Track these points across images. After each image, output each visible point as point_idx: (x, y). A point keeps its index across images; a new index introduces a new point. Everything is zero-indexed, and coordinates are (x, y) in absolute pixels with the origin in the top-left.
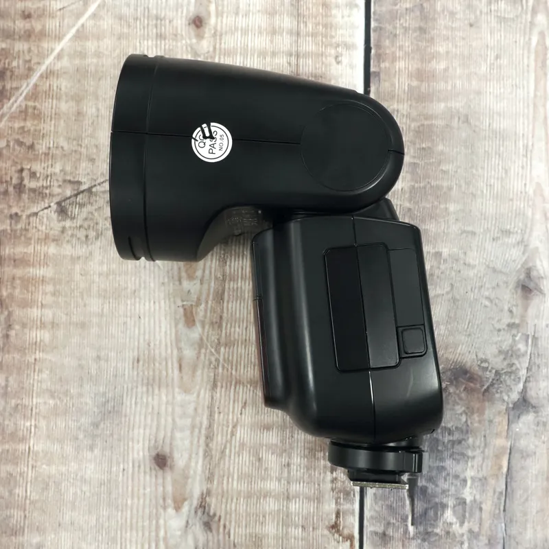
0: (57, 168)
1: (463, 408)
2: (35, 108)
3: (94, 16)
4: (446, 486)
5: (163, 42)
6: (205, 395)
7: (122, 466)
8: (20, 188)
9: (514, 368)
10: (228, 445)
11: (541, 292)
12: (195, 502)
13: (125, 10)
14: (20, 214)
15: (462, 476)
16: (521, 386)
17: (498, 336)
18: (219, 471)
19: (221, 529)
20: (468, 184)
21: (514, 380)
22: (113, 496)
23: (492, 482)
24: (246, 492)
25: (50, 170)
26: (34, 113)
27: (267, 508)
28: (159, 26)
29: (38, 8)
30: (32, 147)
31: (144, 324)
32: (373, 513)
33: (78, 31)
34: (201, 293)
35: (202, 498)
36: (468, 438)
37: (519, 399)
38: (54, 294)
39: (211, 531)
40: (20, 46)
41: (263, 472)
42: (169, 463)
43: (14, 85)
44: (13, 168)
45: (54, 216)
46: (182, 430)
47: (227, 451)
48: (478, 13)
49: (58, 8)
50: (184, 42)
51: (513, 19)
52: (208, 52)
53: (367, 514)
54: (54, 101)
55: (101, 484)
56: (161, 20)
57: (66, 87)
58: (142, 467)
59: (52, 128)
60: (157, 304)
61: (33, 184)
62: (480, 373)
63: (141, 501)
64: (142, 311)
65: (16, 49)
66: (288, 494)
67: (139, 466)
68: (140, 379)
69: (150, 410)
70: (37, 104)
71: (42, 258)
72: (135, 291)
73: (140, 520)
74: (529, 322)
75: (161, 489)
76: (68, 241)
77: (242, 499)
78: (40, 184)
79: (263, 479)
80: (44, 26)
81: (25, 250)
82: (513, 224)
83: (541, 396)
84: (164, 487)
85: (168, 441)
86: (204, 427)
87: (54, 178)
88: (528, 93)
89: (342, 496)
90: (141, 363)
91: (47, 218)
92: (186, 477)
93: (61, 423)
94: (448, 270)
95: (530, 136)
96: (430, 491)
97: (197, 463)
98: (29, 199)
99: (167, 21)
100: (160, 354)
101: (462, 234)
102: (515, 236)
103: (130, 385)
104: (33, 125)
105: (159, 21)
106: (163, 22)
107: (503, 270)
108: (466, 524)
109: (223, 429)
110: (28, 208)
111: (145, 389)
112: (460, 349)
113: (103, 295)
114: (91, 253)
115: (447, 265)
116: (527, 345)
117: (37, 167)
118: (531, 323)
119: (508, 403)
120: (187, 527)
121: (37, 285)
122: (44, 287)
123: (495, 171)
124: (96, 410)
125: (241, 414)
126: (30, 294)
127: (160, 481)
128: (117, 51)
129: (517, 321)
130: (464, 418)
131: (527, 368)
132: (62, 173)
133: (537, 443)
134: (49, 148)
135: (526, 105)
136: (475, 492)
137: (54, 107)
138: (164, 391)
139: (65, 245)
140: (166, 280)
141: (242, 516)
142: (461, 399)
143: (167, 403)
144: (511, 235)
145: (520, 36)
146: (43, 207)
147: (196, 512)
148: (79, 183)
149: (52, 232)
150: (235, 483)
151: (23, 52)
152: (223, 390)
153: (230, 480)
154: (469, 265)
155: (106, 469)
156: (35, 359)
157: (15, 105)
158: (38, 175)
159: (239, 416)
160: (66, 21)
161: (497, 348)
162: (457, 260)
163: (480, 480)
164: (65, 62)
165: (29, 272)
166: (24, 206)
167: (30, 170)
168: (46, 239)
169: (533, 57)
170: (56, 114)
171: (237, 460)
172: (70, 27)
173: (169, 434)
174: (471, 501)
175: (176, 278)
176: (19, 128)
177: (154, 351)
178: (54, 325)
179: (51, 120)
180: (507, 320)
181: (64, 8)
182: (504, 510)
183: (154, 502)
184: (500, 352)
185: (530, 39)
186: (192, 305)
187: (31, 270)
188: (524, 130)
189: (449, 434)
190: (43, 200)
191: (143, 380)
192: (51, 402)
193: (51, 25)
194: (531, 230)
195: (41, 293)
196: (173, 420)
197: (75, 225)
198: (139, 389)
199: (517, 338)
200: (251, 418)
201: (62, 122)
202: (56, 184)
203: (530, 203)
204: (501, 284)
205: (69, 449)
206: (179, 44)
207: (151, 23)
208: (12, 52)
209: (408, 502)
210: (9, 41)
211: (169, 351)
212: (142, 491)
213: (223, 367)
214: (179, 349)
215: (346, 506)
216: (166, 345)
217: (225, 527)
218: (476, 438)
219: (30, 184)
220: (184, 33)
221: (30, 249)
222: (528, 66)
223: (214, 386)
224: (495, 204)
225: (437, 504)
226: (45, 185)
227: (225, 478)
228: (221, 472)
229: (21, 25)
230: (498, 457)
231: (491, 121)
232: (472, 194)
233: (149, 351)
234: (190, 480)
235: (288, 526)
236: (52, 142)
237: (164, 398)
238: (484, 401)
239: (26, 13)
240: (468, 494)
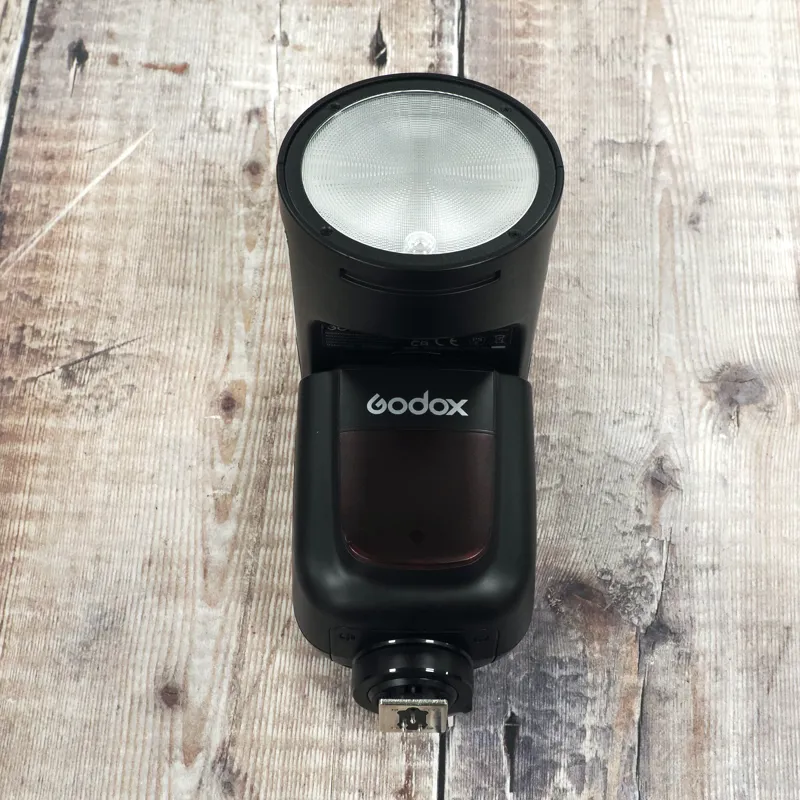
0: (68, 327)
1: (579, 634)
2: (47, 257)
3: (130, 159)
4: (557, 739)
5: (211, 189)
6: (236, 610)
7: (116, 701)
8: (18, 348)
9: (645, 582)
10: (263, 677)
11: (677, 487)
12: (213, 755)
13: (168, 154)
14: (14, 379)
15: (579, 725)
16: (655, 606)
17: (624, 541)
18: (248, 713)
19: (247, 792)
20: (581, 356)
21: (646, 598)
22: (100, 744)
23: (619, 733)
24: (284, 741)
25: (57, 329)
26: (46, 264)
27: (313, 763)
28: (207, 172)
29: (63, 149)
30: (38, 301)
31: (162, 516)
32: (457, 773)
33: (109, 174)
34: (238, 479)
35: (223, 749)
36: (586, 674)
37: (652, 623)
38: (47, 477)
39: (233, 795)
40: (36, 189)
41: (308, 715)
42: (181, 700)
43: (24, 232)
44: (13, 325)
45: (58, 383)
46: (202, 656)
47: (262, 683)
48: (590, 166)
49: (88, 149)
50: (236, 189)
51: (632, 175)
52: (265, 201)
53: (449, 774)
54: (72, 251)
55: (86, 726)
56: (210, 166)
57: (89, 235)
58: (144, 703)
59: (66, 280)
60: (180, 492)
61: (36, 344)
62: (601, 588)
63: (139, 751)
64: (160, 500)
65: (32, 192)
66: (342, 745)
67: (140, 703)
68: (150, 587)
69: (161, 628)
70: (50, 253)
71: (37, 431)
72: (153, 476)
73: (135, 778)
74: (663, 524)
75: (167, 734)
76: (73, 413)
77: (278, 752)
78: (44, 343)
79: (308, 723)
80: (68, 168)
81: (17, 422)
82: (638, 404)
83: (682, 619)
84: (171, 731)
85: (181, 670)
86: (231, 651)
87: (62, 337)
88: (652, 255)
89: (415, 750)
90: (153, 566)
91: (49, 384)
92: (204, 719)
93: (39, 642)
94: (558, 459)
95: (657, 302)
96: (534, 744)
97: (218, 700)
98: (28, 361)
99: (218, 167)
100: (180, 554)
101: (573, 415)
102: (642, 419)
103: (136, 594)
104: (42, 276)
105: (207, 166)
106: (212, 167)
107: (627, 460)
108: (586, 791)
109: (257, 655)
110: (26, 372)
111: (156, 599)
112: (574, 556)
113: (111, 479)
114: (100, 428)
115: (556, 452)
116: (661, 554)
117: (44, 325)
118: (665, 526)
119: (638, 628)
120: (199, 788)
121: (26, 464)
122: (35, 468)
123: (614, 342)
124: (87, 625)
125: (283, 635)
126: (16, 476)
127: (167, 723)
128: (155, 197)
129: (648, 523)
130: (580, 646)
131: (663, 583)
132: (73, 332)
133: (678, 682)
134: (60, 303)
135: (650, 268)
136: (596, 746)
137: (71, 256)
138: (181, 602)
139: (68, 417)
140: (195, 463)
141: (277, 775)
142: (576, 621)
143: (185, 619)
144: (637, 418)
145: (641, 193)
146: (45, 371)
147: (213, 768)
148: (93, 344)
149: (52, 402)
150: (270, 727)
151: (40, 195)
152: (261, 603)
153: (263, 723)
154: (584, 453)
155: (95, 706)
156: (14, 559)
157: (23, 254)
158: (43, 333)
159: (280, 638)
160: (96, 163)
161: (621, 556)
162: (568, 447)
163: (604, 730)
164: (90, 208)
165: (18, 449)
166: (21, 370)
167: (33, 327)
168: (45, 409)
169: (656, 216)
170: (72, 265)
171: (273, 698)
172: (99, 170)
173: (184, 660)
174: (592, 760)
175: (207, 461)
176: (25, 280)
177: (172, 550)
178: (43, 515)
179: (66, 271)
180: (634, 521)
181: (94, 149)
182: (638, 773)
183: (156, 752)
184: (627, 562)
185: (652, 196)
186: (225, 495)
187: (21, 446)
188: (648, 294)
189: (561, 668)
190: (46, 363)
191: (154, 588)
192: (29, 614)
193: (77, 167)
194: (662, 411)
195: (30, 475)
196: (191, 642)
197: (83, 393)
198: (149, 599)
199: (648, 545)
200: (296, 641)
201: (79, 274)
202: (64, 344)
203: (660, 380)
204: (625, 476)
205: (46, 677)
206: (230, 192)
207: (197, 168)
208: (26, 194)
209: (505, 759)
210: (24, 183)
211: (192, 552)
212: (141, 737)
213: (262, 574)
214: (205, 549)
215: (420, 763)
216: (189, 543)
217: (252, 790)
218: (597, 674)
219: (31, 343)
220: (237, 180)
221: (23, 421)
222: (651, 225)
223: (249, 598)
224: (615, 381)
225: (544, 762)
226: (50, 345)
227: (257, 721)
228: (252, 714)
229: (40, 166)
230: (626, 699)
231: (608, 286)
232: (587, 368)
233: (165, 550)
234: (207, 724)
235: (339, 789)
236: (64, 297)
237: (181, 611)
238: (606, 624)
239: (48, 154)
240: (588, 749)
